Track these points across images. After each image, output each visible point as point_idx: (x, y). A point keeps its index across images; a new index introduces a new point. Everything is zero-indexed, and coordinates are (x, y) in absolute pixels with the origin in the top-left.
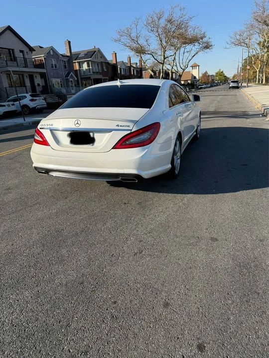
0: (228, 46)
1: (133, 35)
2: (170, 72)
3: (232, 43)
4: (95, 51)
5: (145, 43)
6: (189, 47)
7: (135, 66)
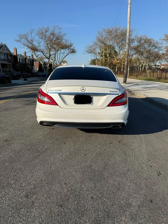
0: (85, 53)
1: (29, 39)
2: (53, 64)
3: (87, 51)
4: (3, 46)
5: (38, 45)
6: (63, 51)
7: (29, 58)
